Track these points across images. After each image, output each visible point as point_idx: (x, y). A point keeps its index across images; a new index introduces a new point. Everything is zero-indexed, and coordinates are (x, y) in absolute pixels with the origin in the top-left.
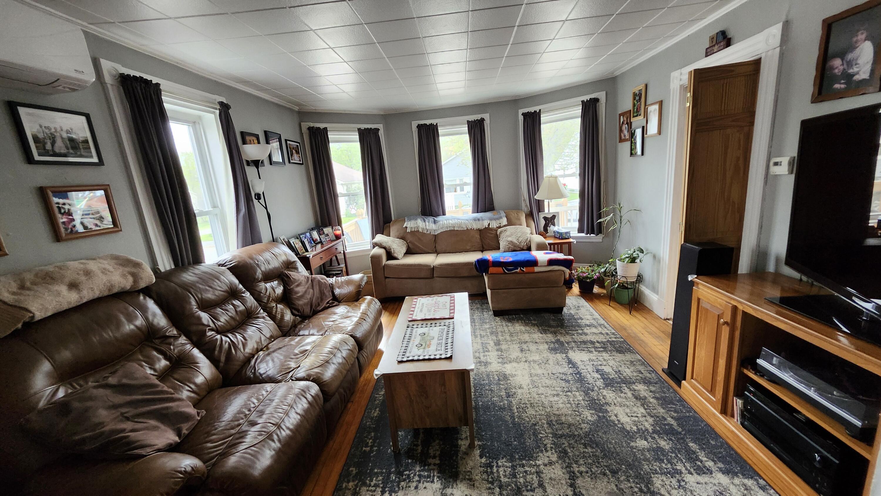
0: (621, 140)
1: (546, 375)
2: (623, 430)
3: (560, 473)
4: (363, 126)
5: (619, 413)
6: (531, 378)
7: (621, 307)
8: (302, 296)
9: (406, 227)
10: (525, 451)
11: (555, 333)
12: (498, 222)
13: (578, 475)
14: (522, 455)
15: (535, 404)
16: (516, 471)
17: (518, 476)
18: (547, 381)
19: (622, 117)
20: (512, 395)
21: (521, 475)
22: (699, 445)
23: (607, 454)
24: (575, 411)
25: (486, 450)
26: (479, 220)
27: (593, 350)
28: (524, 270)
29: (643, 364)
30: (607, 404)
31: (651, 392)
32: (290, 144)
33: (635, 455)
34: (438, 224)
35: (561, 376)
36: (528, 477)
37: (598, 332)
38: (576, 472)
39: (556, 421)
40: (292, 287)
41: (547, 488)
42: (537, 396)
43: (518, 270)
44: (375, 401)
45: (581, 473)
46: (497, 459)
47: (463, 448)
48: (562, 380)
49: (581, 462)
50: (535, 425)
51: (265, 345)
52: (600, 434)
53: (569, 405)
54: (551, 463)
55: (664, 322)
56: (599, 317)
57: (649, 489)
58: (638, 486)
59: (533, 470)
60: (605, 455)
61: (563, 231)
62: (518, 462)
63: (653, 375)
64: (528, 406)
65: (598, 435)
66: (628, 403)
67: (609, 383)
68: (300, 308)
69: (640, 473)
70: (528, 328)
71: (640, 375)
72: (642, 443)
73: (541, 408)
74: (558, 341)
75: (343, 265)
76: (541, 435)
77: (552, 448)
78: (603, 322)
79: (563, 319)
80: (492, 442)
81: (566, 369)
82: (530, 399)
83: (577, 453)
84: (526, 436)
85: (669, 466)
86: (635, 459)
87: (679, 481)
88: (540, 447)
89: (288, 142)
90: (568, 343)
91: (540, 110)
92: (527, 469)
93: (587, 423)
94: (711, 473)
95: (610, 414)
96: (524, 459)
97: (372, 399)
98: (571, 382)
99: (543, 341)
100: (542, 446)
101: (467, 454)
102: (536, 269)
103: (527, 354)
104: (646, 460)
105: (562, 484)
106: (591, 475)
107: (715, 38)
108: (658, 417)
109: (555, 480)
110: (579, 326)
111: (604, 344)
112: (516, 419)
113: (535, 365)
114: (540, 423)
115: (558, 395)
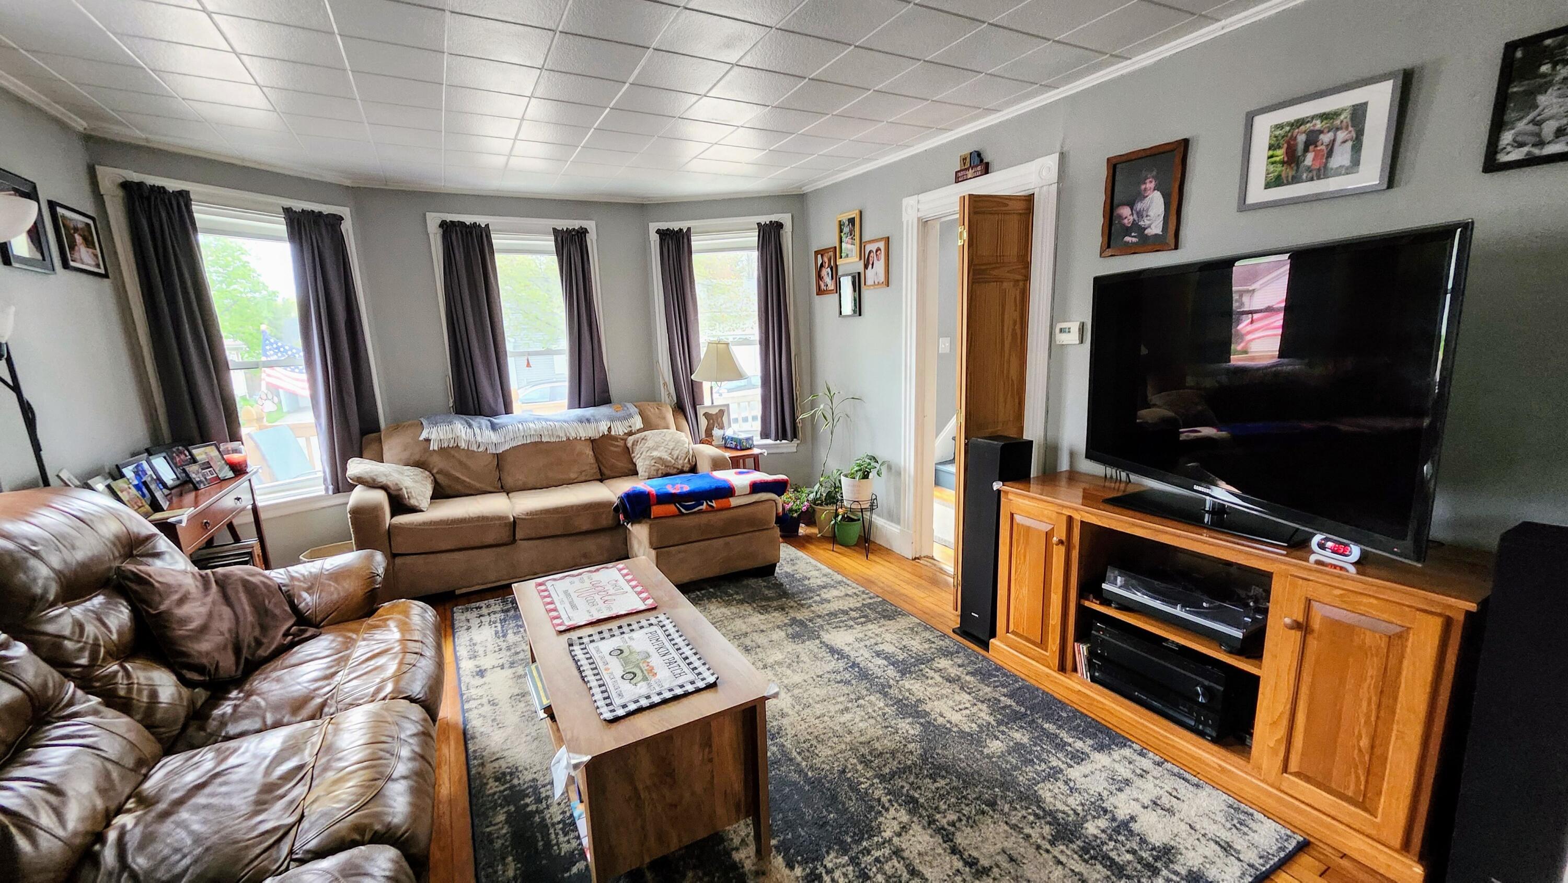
0: (820, 292)
1: (810, 681)
2: (962, 734)
3: (927, 838)
4: (299, 205)
5: (943, 711)
6: (790, 694)
7: (849, 550)
8: (203, 629)
9: (428, 440)
10: (856, 824)
11: (783, 609)
12: (626, 423)
13: (952, 829)
14: (855, 833)
15: (822, 736)
16: (863, 866)
17: (871, 874)
18: (818, 691)
19: (819, 256)
20: (778, 733)
21: (874, 869)
22: (1055, 724)
23: (968, 779)
24: (887, 727)
25: (792, 851)
26: (588, 421)
27: (852, 623)
28: (714, 504)
29: (926, 629)
30: (919, 700)
31: (959, 666)
32: (63, 217)
33: (1000, 768)
34: (502, 432)
35: (833, 676)
36: (887, 867)
37: (843, 594)
38: (946, 826)
39: (870, 753)
40: (163, 608)
41: (925, 872)
42: (817, 721)
43: (704, 507)
44: (491, 842)
45: (953, 824)
46: (820, 858)
47: (749, 865)
48: (839, 682)
49: (943, 807)
50: (844, 771)
51: (127, 791)
52: (940, 752)
53: (872, 721)
54: (904, 828)
55: (914, 562)
56: (830, 571)
57: (1044, 810)
58: (1030, 811)
59: (887, 851)
60: (964, 781)
61: (742, 436)
62: (856, 849)
63: (947, 640)
64: (814, 742)
65: (938, 754)
66: (944, 692)
67: (904, 669)
68: (205, 661)
69: (1021, 792)
70: (734, 609)
71: (933, 645)
72: (995, 746)
73: (835, 740)
74: (794, 621)
75: (253, 541)
76: (863, 786)
77: (890, 801)
78: (840, 578)
79: (782, 584)
80: (794, 831)
81: (833, 663)
82: (809, 730)
83: (930, 795)
84: (842, 797)
85: (1044, 766)
86: (1004, 773)
87: (1066, 783)
88: (873, 808)
89: (60, 210)
90: (810, 621)
91: (689, 229)
92: (877, 854)
93: (914, 741)
94: (1089, 757)
95: (933, 717)
96: (862, 839)
97: (480, 841)
98: (853, 682)
99: (771, 625)
100: (875, 804)
101: (764, 873)
102: (734, 502)
103: (760, 654)
104: (1016, 768)
105: (940, 855)
106: (968, 821)
107: (968, 160)
108: (989, 700)
109: (926, 854)
110: (811, 590)
111: (862, 611)
112: (809, 773)
113: (784, 669)
114: (850, 767)
115: (847, 709)
